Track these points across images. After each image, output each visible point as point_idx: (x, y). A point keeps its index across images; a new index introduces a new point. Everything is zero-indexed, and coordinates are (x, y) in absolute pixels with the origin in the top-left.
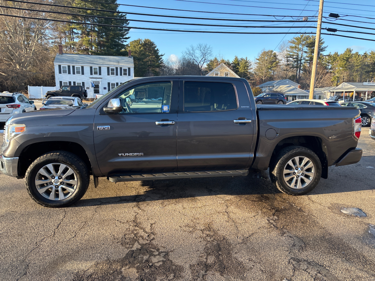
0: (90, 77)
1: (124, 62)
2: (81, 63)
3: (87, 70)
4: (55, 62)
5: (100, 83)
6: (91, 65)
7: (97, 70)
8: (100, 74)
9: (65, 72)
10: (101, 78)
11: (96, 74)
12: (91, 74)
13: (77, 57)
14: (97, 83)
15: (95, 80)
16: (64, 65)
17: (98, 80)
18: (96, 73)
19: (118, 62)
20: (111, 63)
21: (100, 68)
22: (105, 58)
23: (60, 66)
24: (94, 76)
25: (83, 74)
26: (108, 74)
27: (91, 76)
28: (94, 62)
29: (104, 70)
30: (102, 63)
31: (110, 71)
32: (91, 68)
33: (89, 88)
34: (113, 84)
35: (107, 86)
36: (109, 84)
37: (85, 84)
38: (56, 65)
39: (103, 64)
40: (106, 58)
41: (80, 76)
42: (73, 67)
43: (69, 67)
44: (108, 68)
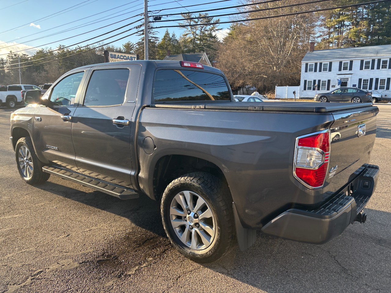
0: (338, 74)
1: (385, 52)
2: (330, 58)
3: (335, 65)
4: (302, 61)
5: (349, 80)
6: (341, 60)
7: (347, 65)
8: (351, 69)
9: (311, 70)
10: (352, 74)
11: (345, 70)
12: (340, 70)
13: (328, 52)
14: (345, 80)
15: (343, 76)
16: (312, 63)
17: (347, 76)
18: (345, 68)
19: (377, 52)
20: (366, 55)
21: (351, 62)
22: (361, 50)
23: (307, 64)
24: (343, 72)
25: (330, 70)
26: (361, 69)
27: (340, 73)
28: (346, 56)
29: (357, 64)
30: (354, 57)
31: (364, 65)
32: (341, 63)
33: (335, 86)
34: (366, 80)
35: (358, 83)
36: (360, 80)
37: (331, 82)
38: (304, 63)
39: (356, 57)
40: (363, 49)
41: (326, 73)
42: (321, 64)
43: (316, 64)
44: (362, 61)
